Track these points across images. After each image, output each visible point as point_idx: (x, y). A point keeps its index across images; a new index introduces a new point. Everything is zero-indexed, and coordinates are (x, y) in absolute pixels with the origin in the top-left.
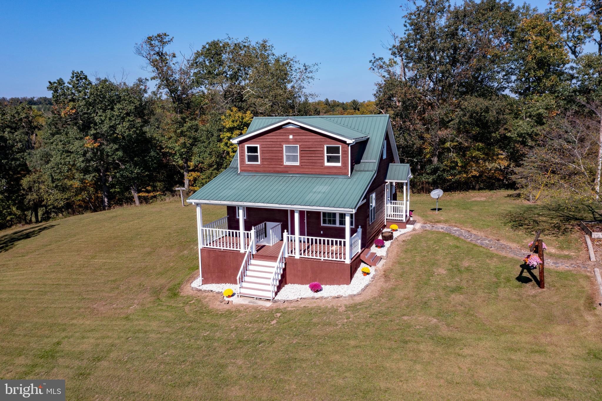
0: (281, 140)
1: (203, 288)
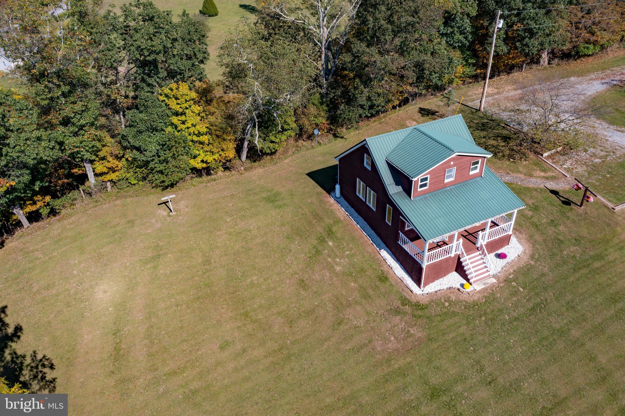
0: (445, 167)
1: (430, 291)
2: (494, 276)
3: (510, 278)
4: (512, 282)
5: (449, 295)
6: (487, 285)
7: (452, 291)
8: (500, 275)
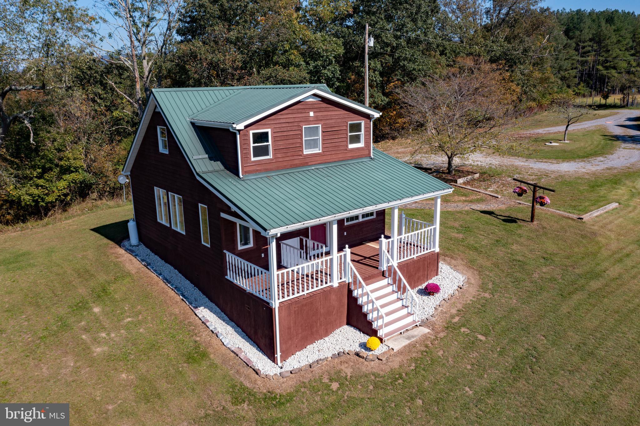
0: (299, 120)
1: (297, 366)
2: (424, 323)
3: (456, 323)
4: (460, 327)
5: (339, 367)
6: (413, 339)
7: (343, 358)
8: (434, 319)
